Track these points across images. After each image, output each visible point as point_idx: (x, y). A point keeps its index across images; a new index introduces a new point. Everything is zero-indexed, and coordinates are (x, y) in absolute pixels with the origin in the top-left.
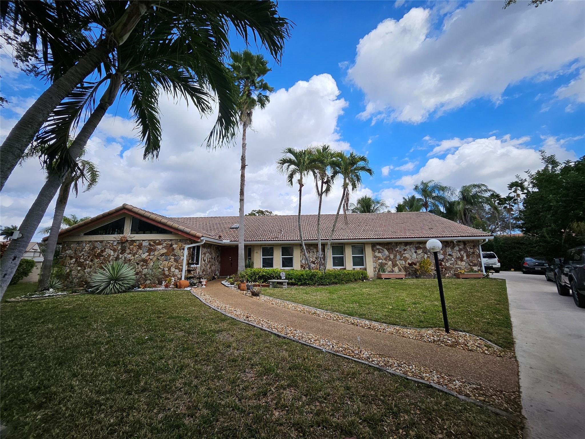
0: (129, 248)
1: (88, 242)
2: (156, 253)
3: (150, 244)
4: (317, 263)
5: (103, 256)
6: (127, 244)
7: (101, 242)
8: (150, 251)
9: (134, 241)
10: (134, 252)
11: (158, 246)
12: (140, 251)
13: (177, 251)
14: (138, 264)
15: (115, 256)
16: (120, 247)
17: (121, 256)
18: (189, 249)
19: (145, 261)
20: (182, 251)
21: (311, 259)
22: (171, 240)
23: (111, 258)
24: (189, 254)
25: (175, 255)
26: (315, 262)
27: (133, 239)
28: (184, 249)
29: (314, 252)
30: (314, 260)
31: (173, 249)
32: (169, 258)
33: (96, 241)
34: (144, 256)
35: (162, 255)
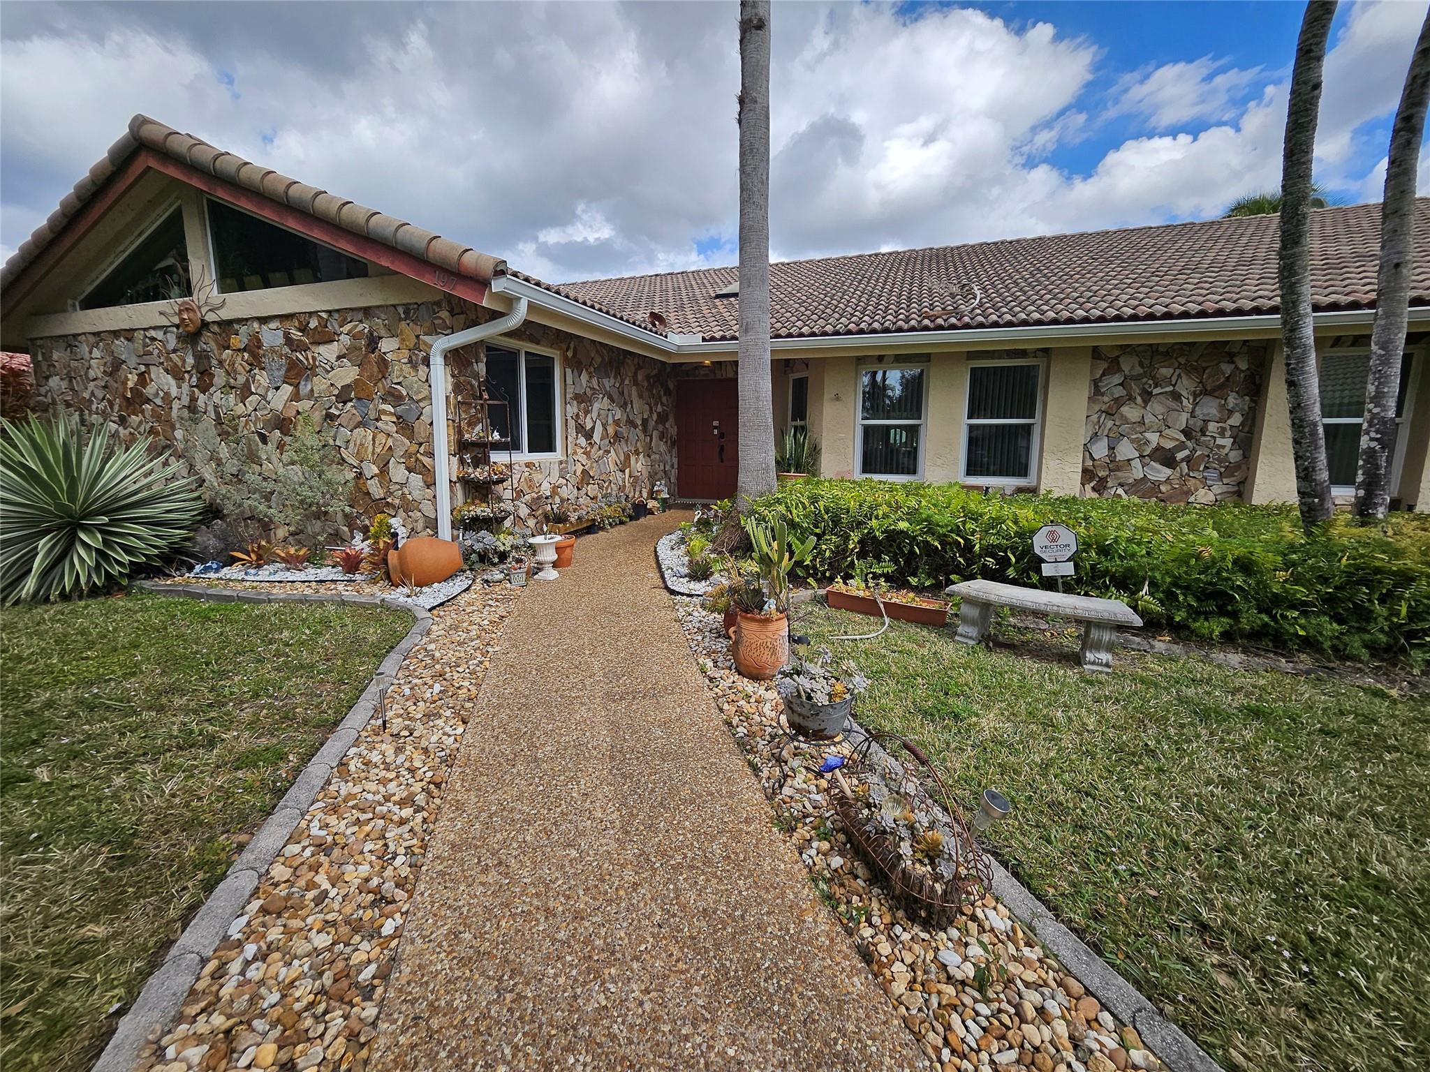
0: (221, 363)
1: (92, 339)
2: (319, 384)
3: (288, 340)
4: (1188, 460)
5: (148, 401)
6: (208, 343)
7: (129, 334)
8: (297, 373)
9: (230, 323)
10: (241, 379)
11: (322, 349)
12: (262, 378)
13: (400, 371)
14: (264, 439)
15: (186, 401)
16: (190, 360)
17: (202, 399)
18: (457, 358)
19: (283, 424)
20: (422, 369)
21: (1154, 438)
22: (367, 312)
23: (176, 405)
24: (457, 388)
25: (394, 397)
26: (1180, 455)
27: (225, 314)
28: (427, 362)
29: (1176, 396)
30: (1169, 445)
31: (383, 364)
32: (373, 415)
33: (116, 334)
34: (280, 399)
35: (343, 397)
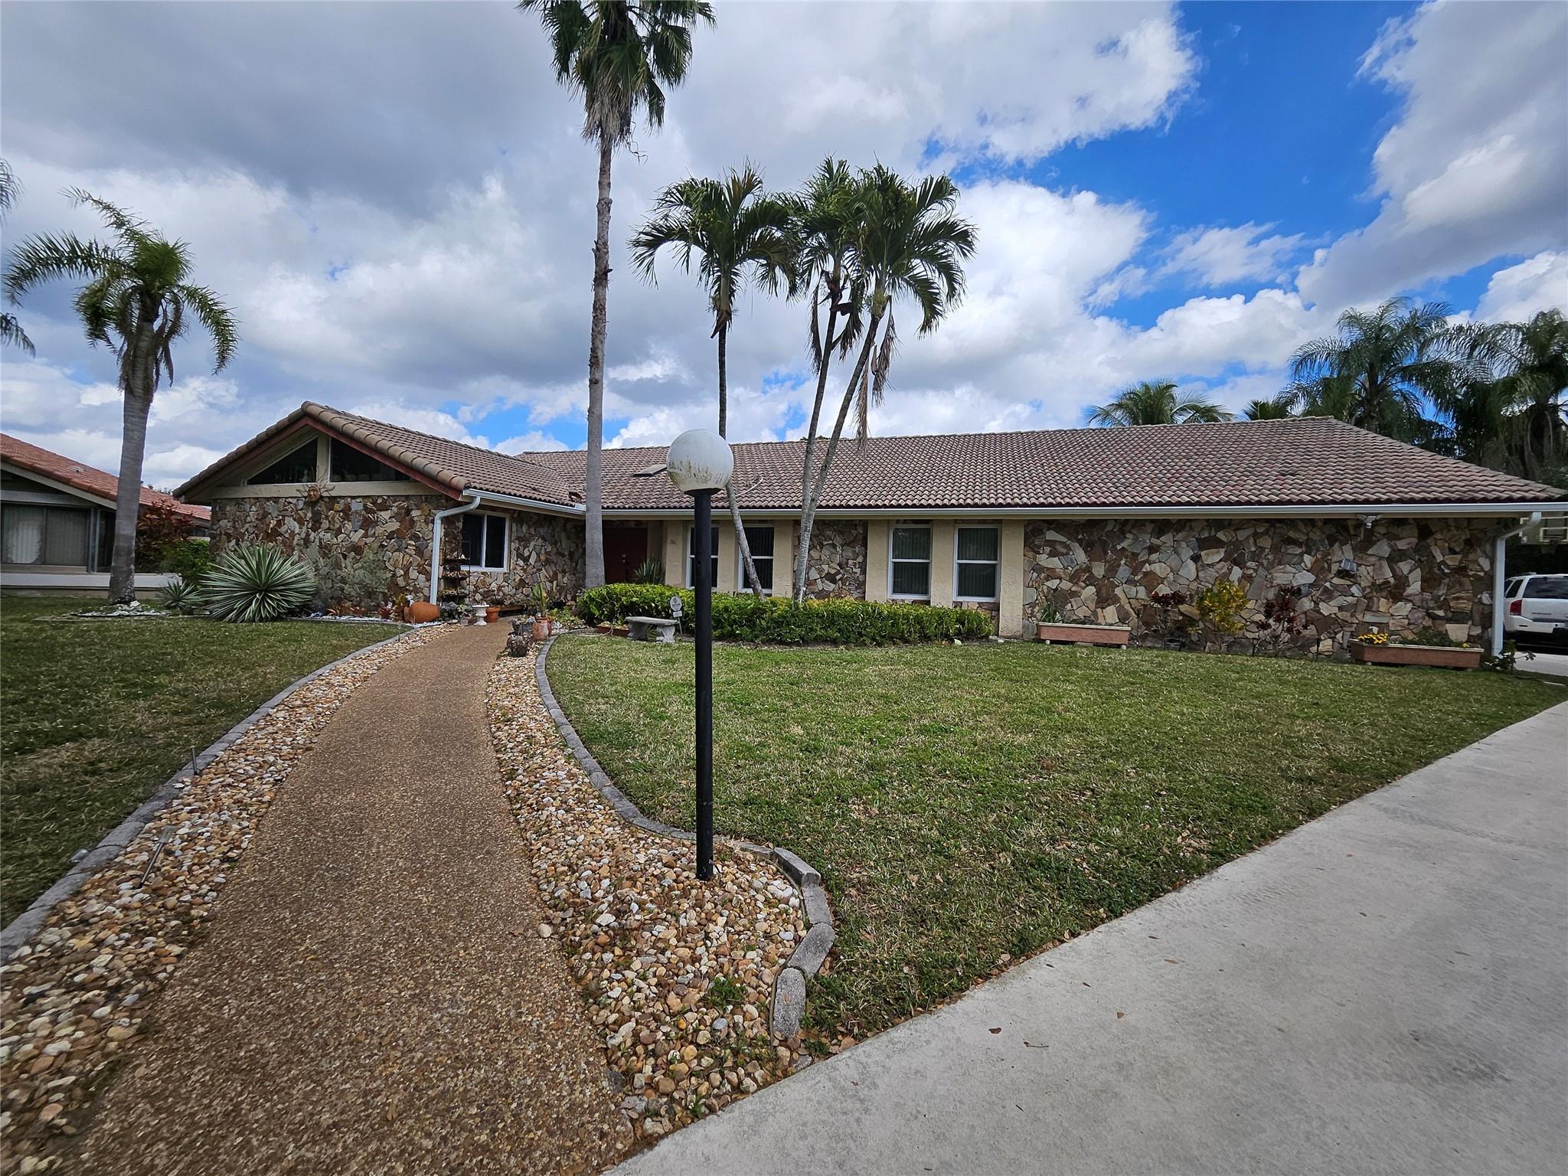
0: (327, 517)
1: (253, 501)
2: (379, 530)
3: (365, 508)
4: (841, 579)
5: (281, 535)
6: (321, 507)
7: (276, 500)
8: (367, 524)
9: (336, 497)
10: (337, 526)
11: (382, 513)
12: (349, 526)
13: (420, 527)
14: (345, 556)
15: (303, 535)
16: (309, 515)
17: (313, 535)
18: (447, 521)
19: (357, 549)
20: (431, 525)
21: (825, 567)
22: (407, 497)
23: (297, 538)
24: (446, 535)
25: (416, 538)
26: (838, 577)
27: (333, 493)
28: (433, 522)
29: (834, 546)
30: (833, 572)
31: (412, 522)
32: (404, 546)
33: (268, 499)
34: (356, 537)
35: (390, 537)
